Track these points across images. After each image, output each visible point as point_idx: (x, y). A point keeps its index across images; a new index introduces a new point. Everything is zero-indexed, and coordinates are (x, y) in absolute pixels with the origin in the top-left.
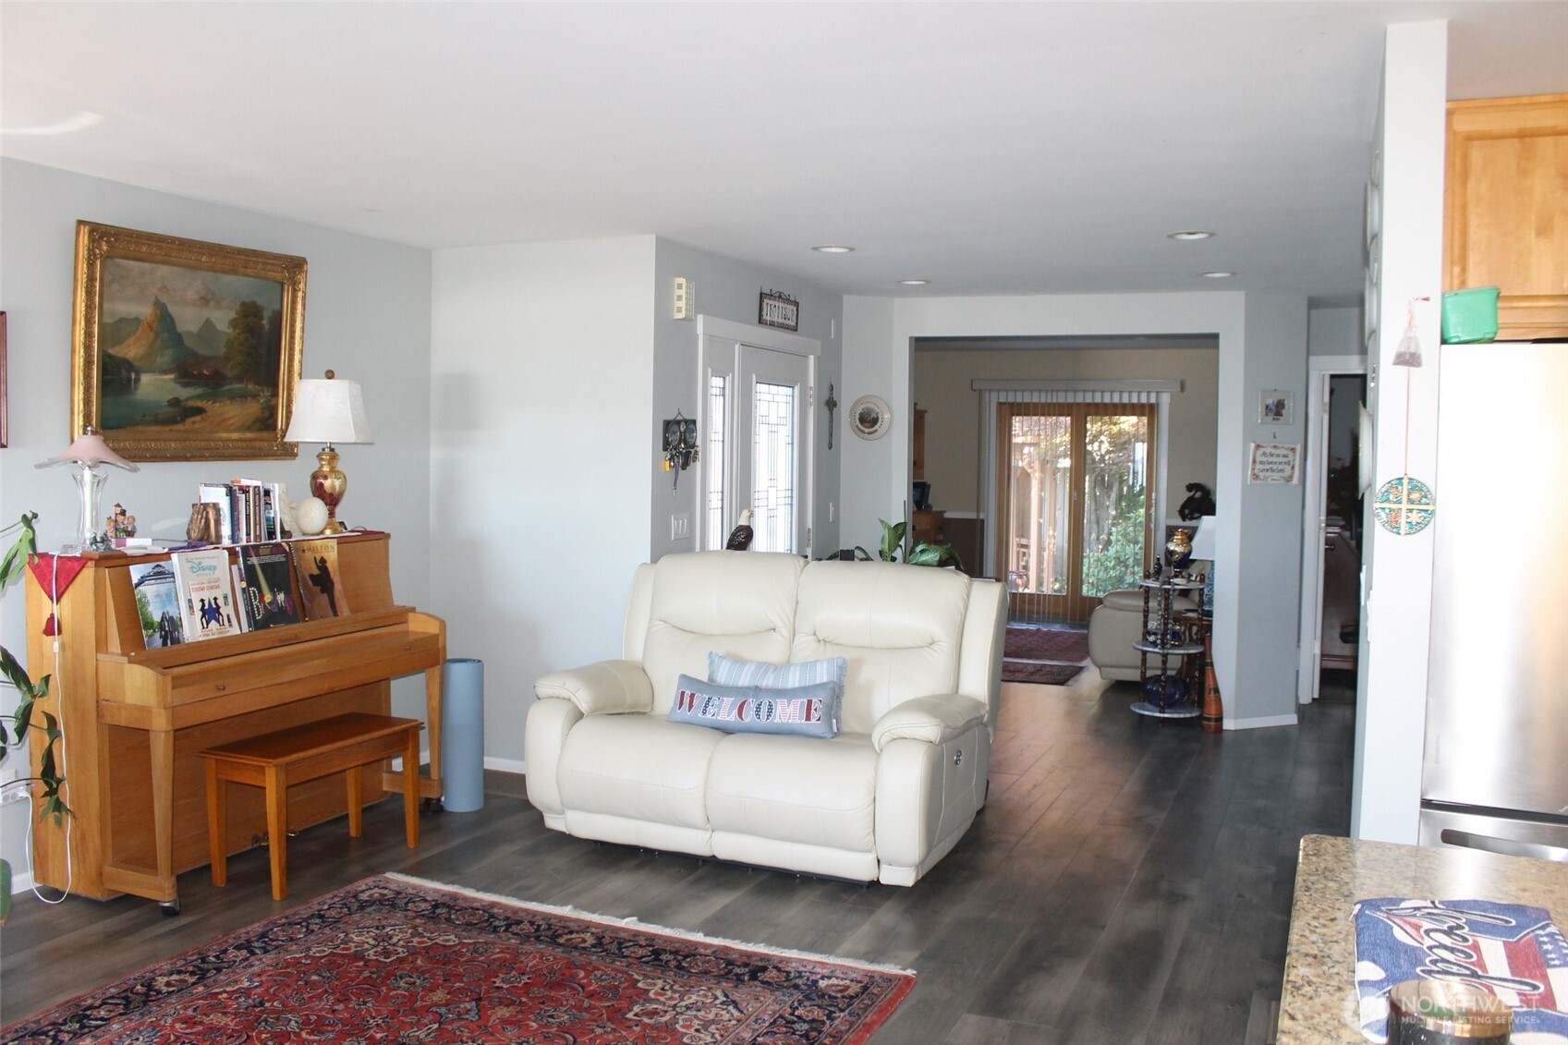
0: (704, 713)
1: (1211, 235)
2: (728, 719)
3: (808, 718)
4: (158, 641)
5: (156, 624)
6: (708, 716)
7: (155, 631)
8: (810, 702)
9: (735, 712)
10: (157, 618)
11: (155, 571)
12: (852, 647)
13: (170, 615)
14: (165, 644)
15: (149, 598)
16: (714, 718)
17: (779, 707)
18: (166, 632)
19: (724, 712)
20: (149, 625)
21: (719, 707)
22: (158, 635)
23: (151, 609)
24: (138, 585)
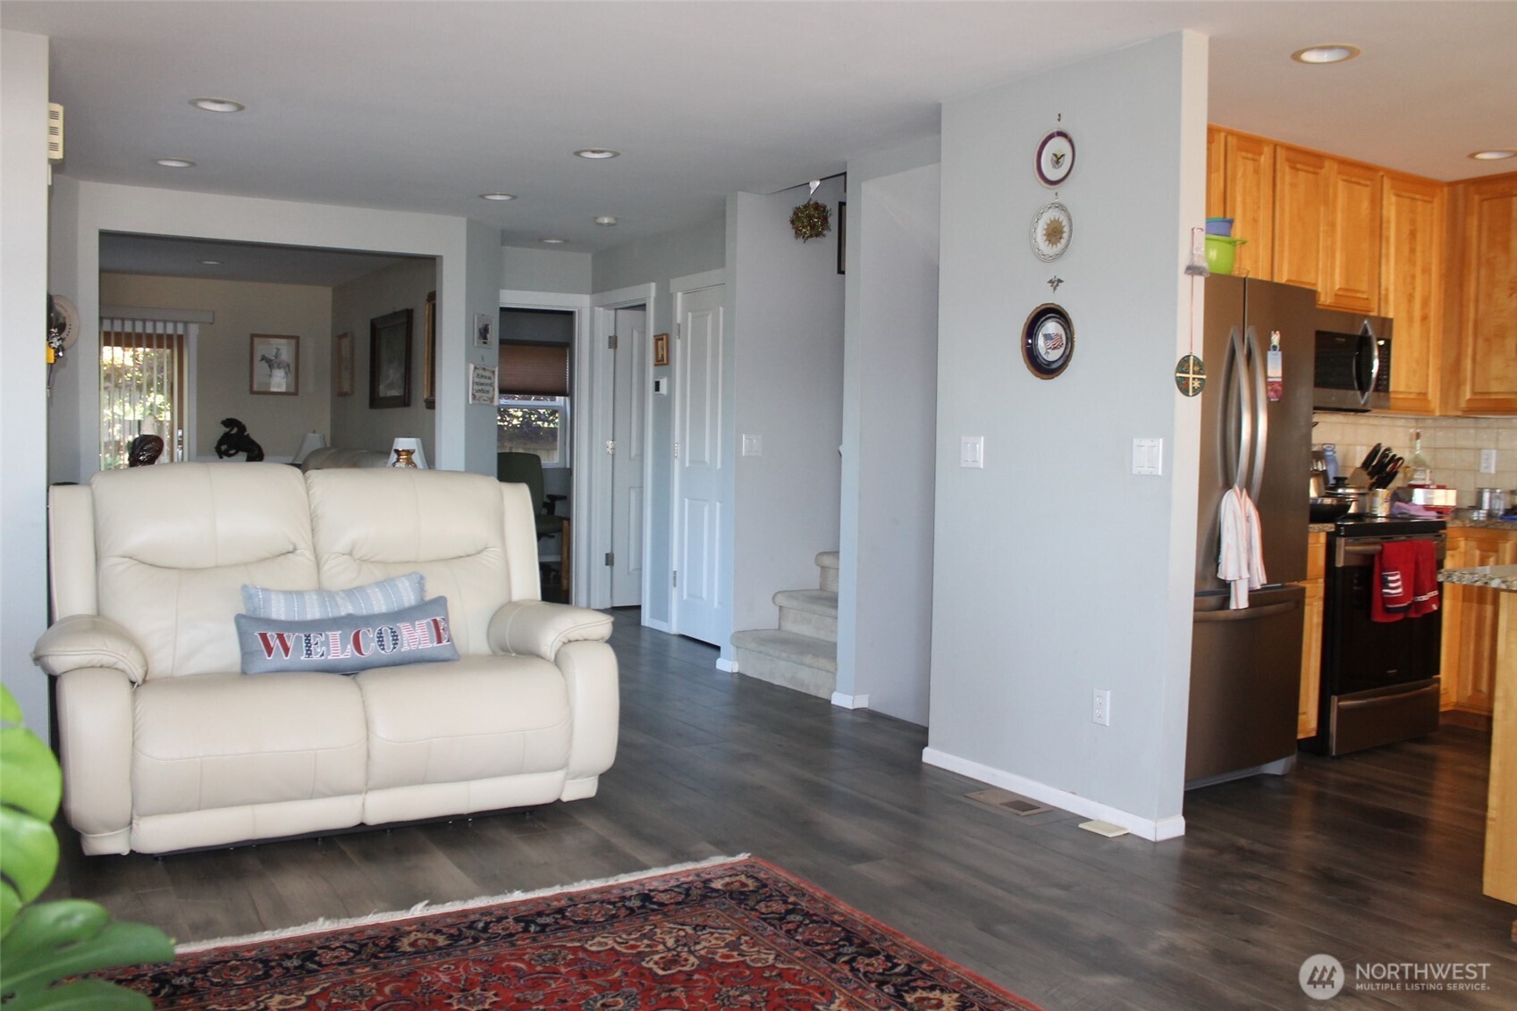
0: (309, 654)
1: (616, 154)
2: (342, 657)
3: (440, 641)
6: (315, 657)
8: (435, 621)
9: (350, 647)
12: (394, 563)
16: (323, 658)
17: (405, 633)
19: (337, 649)
21: (326, 644)
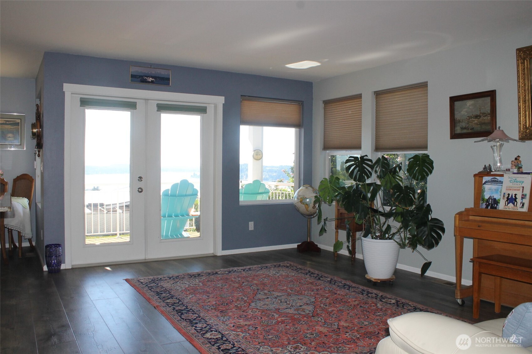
4: (484, 206)
5: (485, 200)
7: (484, 202)
10: (487, 197)
11: (492, 180)
13: (494, 197)
14: (487, 207)
15: (486, 189)
18: (489, 204)
20: (483, 200)
22: (485, 204)
23: (485, 194)
24: (484, 184)
